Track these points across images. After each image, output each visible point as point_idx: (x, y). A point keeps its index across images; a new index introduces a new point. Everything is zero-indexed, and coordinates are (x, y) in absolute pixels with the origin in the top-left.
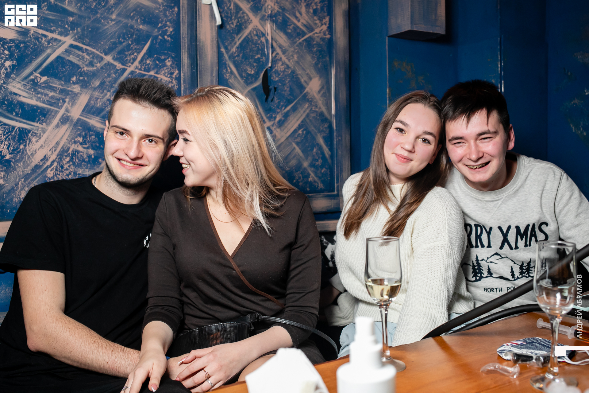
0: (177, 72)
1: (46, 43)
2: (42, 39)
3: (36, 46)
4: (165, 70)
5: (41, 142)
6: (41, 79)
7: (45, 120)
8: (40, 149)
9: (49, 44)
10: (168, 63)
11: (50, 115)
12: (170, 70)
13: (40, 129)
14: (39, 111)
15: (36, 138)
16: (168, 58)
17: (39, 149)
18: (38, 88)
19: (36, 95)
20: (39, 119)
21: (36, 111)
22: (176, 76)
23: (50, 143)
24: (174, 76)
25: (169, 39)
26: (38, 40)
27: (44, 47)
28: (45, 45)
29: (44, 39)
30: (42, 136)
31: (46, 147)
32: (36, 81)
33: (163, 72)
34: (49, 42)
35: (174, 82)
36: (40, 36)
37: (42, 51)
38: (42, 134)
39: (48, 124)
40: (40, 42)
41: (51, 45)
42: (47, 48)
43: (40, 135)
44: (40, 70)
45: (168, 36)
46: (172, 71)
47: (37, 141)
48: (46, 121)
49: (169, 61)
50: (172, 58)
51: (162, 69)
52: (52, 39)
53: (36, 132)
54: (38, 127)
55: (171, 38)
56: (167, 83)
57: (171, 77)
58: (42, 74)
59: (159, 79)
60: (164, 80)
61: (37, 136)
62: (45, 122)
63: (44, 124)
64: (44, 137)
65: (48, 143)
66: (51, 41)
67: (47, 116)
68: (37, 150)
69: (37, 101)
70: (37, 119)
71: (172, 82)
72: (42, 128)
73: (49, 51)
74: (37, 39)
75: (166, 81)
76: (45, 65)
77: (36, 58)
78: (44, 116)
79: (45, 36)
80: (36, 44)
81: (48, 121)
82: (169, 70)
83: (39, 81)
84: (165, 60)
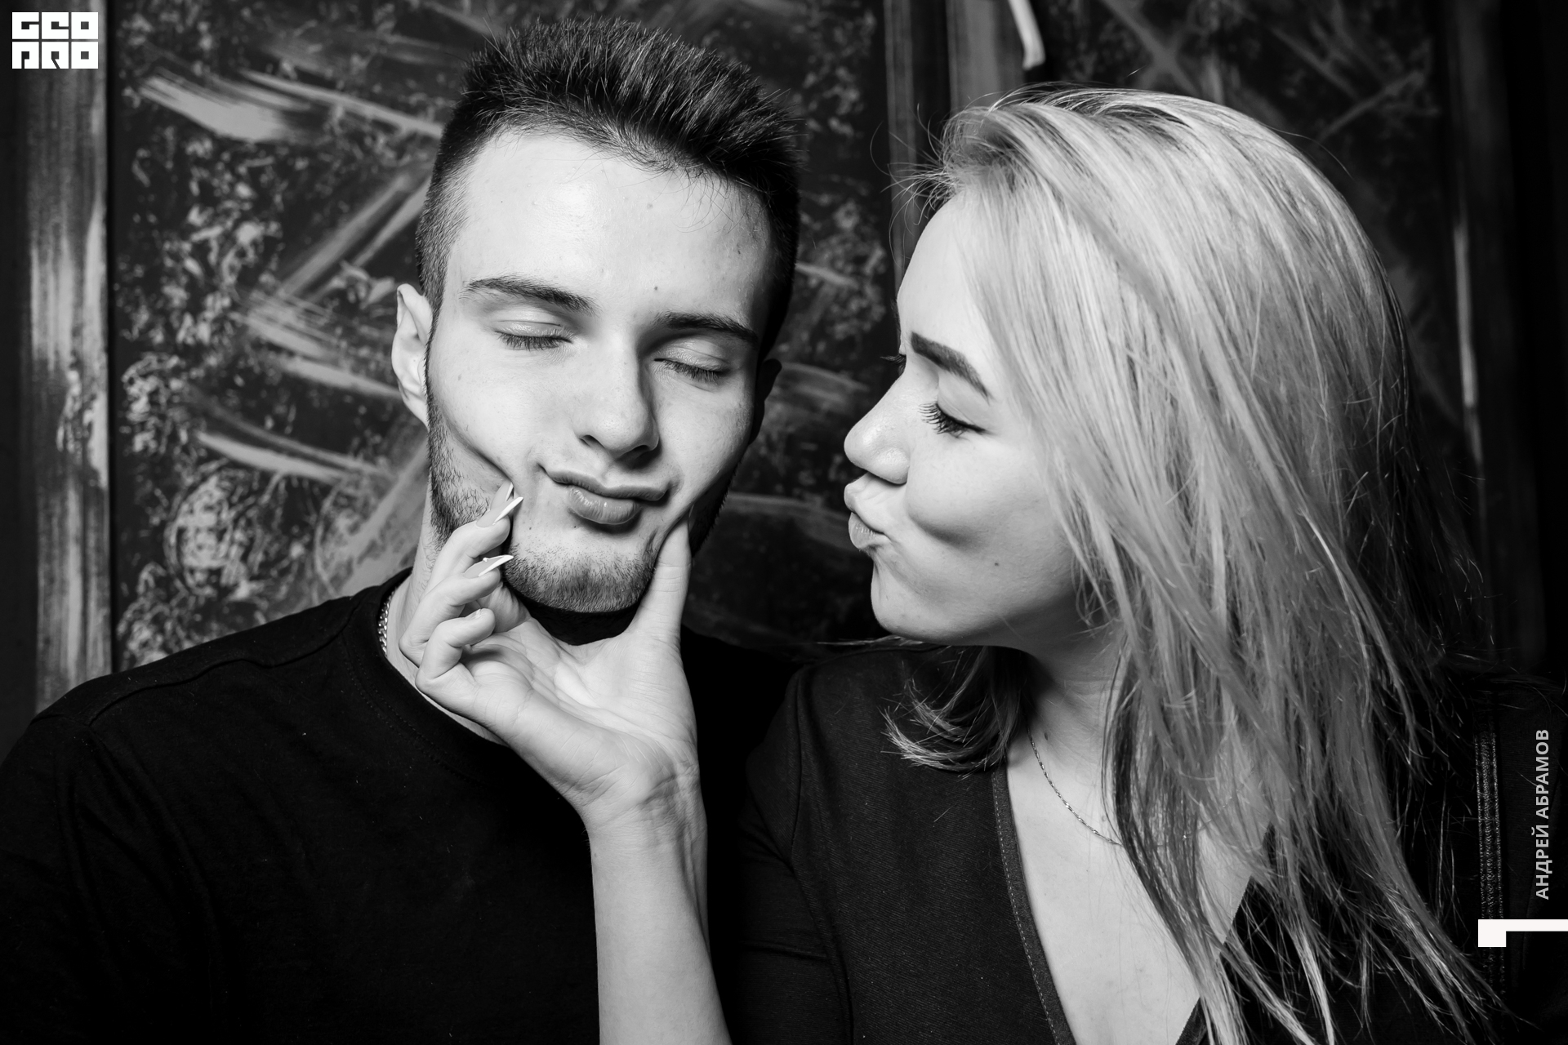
0: (878, 253)
1: (390, 155)
2: (374, 138)
3: (353, 167)
4: (834, 248)
5: (371, 529)
6: (369, 288)
7: (385, 446)
8: (368, 561)
9: (400, 156)
10: (847, 221)
11: (403, 425)
12: (855, 245)
13: (365, 482)
14: (362, 410)
15: (349, 516)
16: (844, 202)
17: (361, 559)
18: (362, 323)
19: (352, 351)
20: (364, 444)
21: (352, 411)
22: (875, 270)
23: (403, 534)
24: (868, 269)
25: (846, 130)
26: (361, 144)
27: (381, 169)
28: (385, 163)
29: (382, 139)
30: (375, 508)
31: (390, 548)
32: (351, 297)
33: (827, 256)
34: (401, 149)
35: (870, 291)
36: (367, 128)
37: (376, 184)
38: (373, 501)
39: (397, 462)
40: (368, 152)
41: (407, 159)
42: (392, 172)
43: (366, 504)
44: (367, 255)
45: (844, 119)
46: (862, 249)
47: (354, 529)
48: (390, 447)
49: (849, 214)
50: (860, 201)
51: (823, 244)
52: (413, 137)
53: (350, 491)
54: (359, 472)
55: (855, 127)
56: (844, 295)
57: (857, 274)
58: (376, 269)
59: (813, 282)
60: (832, 285)
61: (355, 510)
62: (387, 454)
63: (382, 461)
64: (383, 510)
65: (398, 533)
66: (410, 147)
67: (394, 430)
68: (355, 565)
69: (355, 371)
70: (356, 442)
71: (860, 294)
72: (373, 477)
73: (400, 183)
74: (356, 137)
75: (839, 289)
76: (386, 234)
77: (354, 210)
78: (383, 428)
79: (388, 128)
80: (349, 159)
81: (396, 450)
82: (849, 246)
83: (362, 294)
84: (833, 208)
